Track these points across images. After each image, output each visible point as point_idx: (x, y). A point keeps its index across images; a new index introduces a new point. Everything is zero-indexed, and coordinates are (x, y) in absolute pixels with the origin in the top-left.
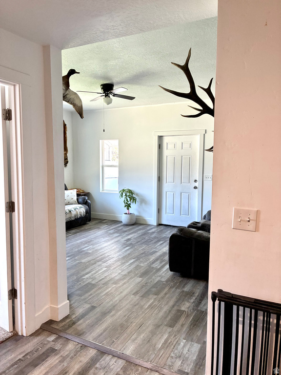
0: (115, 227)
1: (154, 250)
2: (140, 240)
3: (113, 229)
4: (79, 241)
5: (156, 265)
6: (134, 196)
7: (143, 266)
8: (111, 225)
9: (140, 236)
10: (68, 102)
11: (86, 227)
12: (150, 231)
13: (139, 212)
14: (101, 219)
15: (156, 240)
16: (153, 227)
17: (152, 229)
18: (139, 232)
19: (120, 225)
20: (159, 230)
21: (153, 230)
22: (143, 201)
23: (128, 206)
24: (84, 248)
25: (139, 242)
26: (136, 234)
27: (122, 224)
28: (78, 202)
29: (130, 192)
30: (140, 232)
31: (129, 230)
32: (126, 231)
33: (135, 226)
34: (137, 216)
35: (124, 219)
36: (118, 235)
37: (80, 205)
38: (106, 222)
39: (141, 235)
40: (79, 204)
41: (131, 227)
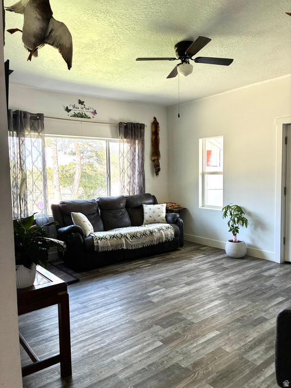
0: (213, 259)
1: (263, 314)
2: (243, 288)
3: (208, 263)
4: (150, 279)
5: (256, 357)
6: (244, 216)
7: (228, 353)
8: (209, 255)
9: (245, 281)
10: (52, 45)
11: (174, 255)
12: (266, 274)
13: (253, 240)
14: (199, 244)
15: (272, 292)
16: (273, 265)
17: (270, 269)
18: (247, 273)
19: (222, 256)
20: (281, 273)
21: (272, 272)
22: (260, 224)
23: (235, 231)
24: (150, 292)
25: (240, 292)
26: (240, 276)
27: (225, 255)
28: (166, 220)
29: (240, 209)
30: (249, 273)
31: (233, 267)
32: (226, 269)
33: (244, 261)
34: (249, 245)
35: (229, 248)
36: (212, 273)
37: (168, 225)
38: (204, 250)
39: (248, 280)
40: (167, 223)
41: (237, 262)
